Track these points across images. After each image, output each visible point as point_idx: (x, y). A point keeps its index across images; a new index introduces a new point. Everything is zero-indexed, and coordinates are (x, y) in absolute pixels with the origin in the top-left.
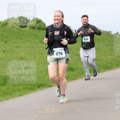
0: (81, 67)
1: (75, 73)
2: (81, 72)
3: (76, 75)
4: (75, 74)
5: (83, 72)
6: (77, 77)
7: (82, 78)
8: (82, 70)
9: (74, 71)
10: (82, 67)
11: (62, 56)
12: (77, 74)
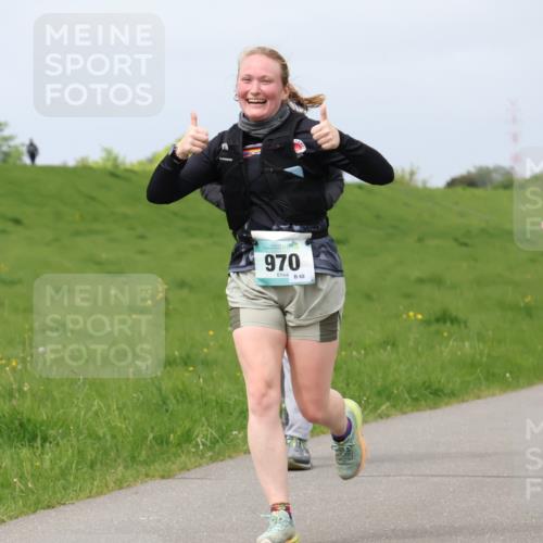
0: (90, 414)
1: (47, 457)
2: (90, 454)
3: (57, 471)
4: (52, 469)
5: (106, 453)
6: (65, 489)
7: (99, 494)
8: (99, 439)
9: (45, 439)
10: (96, 413)
11: (295, 276)
12: (63, 464)
